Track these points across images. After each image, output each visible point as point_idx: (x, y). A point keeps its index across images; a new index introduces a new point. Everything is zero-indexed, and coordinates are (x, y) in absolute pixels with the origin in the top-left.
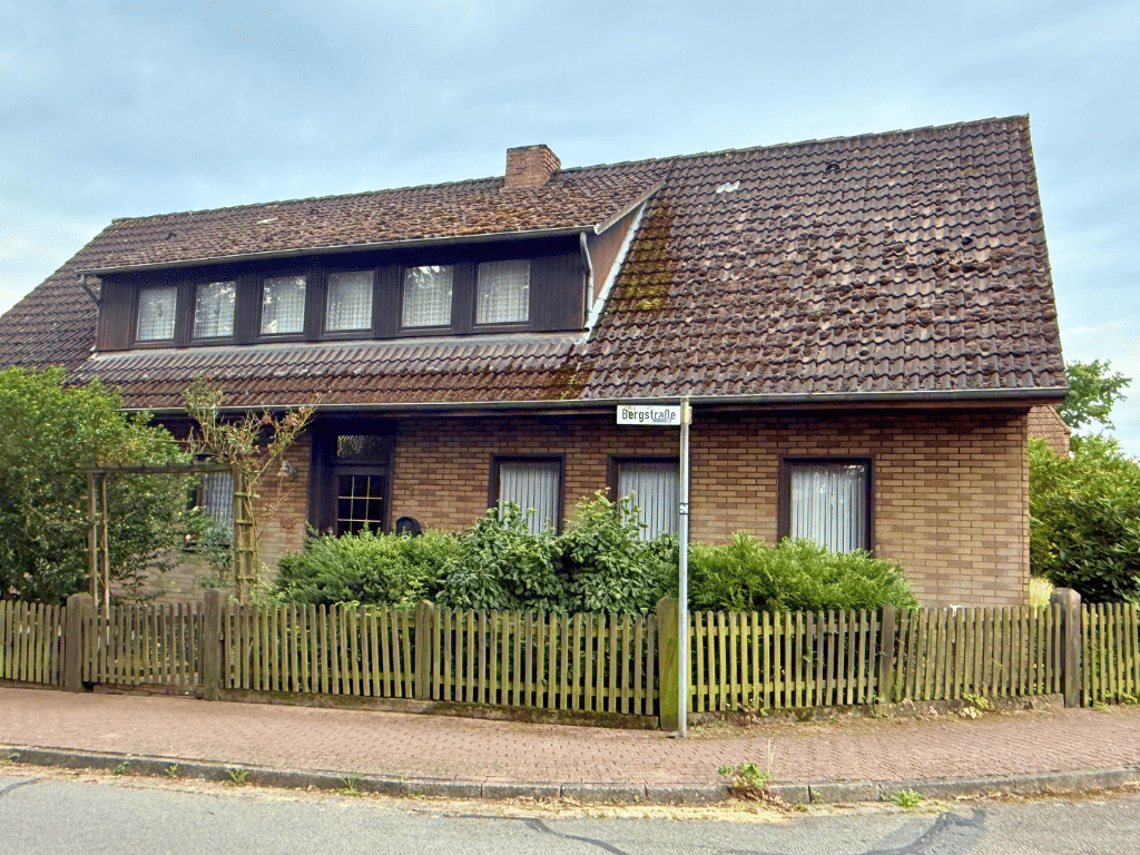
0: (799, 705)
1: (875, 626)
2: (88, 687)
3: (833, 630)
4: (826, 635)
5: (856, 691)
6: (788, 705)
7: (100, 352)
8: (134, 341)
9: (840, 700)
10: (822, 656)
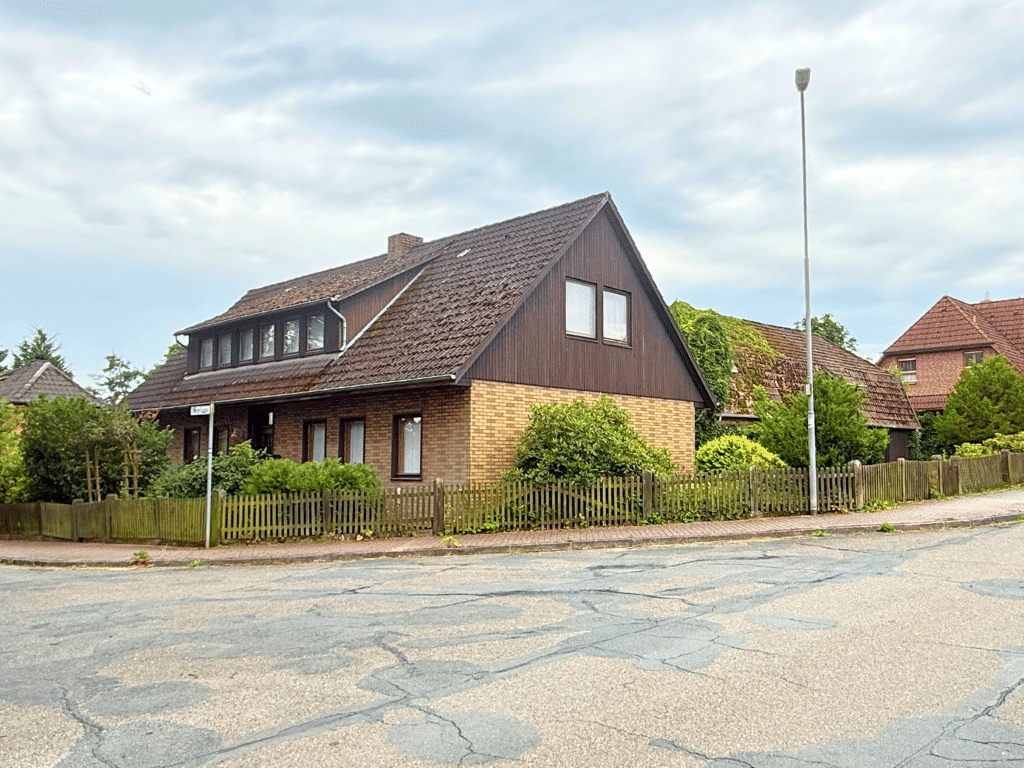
0: (280, 536)
1: (319, 499)
2: (81, 540)
3: (297, 502)
4: (294, 505)
5: (311, 529)
6: (274, 536)
7: (189, 375)
8: (199, 368)
9: (302, 534)
10: (291, 514)
